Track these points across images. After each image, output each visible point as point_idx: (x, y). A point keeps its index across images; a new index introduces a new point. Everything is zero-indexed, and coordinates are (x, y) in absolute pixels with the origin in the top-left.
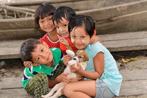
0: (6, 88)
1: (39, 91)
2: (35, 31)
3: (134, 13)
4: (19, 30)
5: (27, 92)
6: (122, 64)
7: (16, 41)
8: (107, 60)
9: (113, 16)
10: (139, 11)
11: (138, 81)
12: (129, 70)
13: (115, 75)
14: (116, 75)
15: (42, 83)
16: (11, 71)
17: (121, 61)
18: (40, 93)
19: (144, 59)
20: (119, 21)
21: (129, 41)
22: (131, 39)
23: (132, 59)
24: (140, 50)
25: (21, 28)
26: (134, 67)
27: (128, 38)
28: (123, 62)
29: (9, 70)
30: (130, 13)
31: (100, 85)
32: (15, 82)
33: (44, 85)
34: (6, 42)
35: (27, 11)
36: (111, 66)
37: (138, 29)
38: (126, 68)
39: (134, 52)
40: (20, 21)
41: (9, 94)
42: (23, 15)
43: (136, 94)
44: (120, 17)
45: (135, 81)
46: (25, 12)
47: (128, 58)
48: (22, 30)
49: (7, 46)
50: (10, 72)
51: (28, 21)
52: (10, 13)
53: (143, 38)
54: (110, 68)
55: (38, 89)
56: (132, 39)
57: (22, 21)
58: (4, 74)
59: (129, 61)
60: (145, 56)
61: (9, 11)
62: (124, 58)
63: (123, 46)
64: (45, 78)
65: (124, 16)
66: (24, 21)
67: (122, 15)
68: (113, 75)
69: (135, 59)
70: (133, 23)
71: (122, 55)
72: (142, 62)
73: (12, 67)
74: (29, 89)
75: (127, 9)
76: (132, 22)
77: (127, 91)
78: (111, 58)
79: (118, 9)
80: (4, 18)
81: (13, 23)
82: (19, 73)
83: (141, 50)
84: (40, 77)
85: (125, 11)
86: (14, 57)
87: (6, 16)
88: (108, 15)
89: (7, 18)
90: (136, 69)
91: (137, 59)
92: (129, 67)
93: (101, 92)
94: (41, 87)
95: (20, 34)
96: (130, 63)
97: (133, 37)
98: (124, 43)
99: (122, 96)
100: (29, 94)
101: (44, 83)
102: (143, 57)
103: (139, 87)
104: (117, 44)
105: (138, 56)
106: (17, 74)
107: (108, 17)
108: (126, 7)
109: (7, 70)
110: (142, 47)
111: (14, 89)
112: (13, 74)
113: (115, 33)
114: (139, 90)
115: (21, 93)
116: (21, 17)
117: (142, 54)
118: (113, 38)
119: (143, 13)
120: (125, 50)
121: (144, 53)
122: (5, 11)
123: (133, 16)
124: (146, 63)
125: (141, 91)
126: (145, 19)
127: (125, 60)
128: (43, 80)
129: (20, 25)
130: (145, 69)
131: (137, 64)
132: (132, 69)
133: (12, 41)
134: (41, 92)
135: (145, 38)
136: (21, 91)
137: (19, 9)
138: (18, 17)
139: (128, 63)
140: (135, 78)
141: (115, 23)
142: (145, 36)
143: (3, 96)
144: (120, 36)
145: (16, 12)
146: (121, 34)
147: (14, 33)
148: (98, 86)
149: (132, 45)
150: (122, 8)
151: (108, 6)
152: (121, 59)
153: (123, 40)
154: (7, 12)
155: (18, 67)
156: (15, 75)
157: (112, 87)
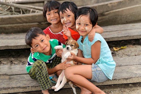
0: (14, 74)
1: (39, 75)
2: (38, 25)
3: (123, 8)
4: (25, 24)
5: (31, 77)
6: (113, 52)
7: (23, 34)
8: (103, 48)
9: (105, 11)
10: (127, 7)
11: (127, 66)
12: (119, 57)
13: (108, 61)
14: (110, 62)
15: (41, 67)
16: (18, 59)
17: (113, 49)
18: (41, 77)
19: (132, 47)
20: (111, 15)
21: (118, 33)
22: (120, 30)
23: (122, 47)
24: (128, 40)
25: (26, 22)
26: (124, 54)
27: (118, 30)
28: (114, 50)
29: (17, 59)
30: (120, 8)
31: (95, 69)
32: (21, 69)
33: (42, 69)
34: (14, 35)
35: (32, 8)
36: (106, 54)
37: (127, 22)
38: (117, 55)
39: (123, 41)
40: (25, 17)
41: (17, 79)
42: (28, 11)
43: (126, 78)
44: (111, 11)
45: (125, 66)
46: (29, 9)
47: (119, 46)
48: (27, 24)
49: (15, 38)
50: (17, 61)
51: (32, 16)
52: (17, 10)
53: (131, 29)
54: (105, 55)
55: (38, 73)
56: (122, 30)
57: (27, 17)
58: (13, 62)
59: (119, 50)
60: (133, 45)
61: (16, 8)
62: (115, 47)
63: (114, 37)
64: (42, 63)
65: (114, 11)
66: (29, 16)
67: (113, 10)
68: (108, 62)
69: (125, 47)
70: (123, 16)
71: (113, 45)
72: (130, 50)
73: (19, 56)
74: (32, 74)
75: (117, 5)
76: (121, 16)
77: (118, 75)
78: (107, 47)
79: (109, 5)
80: (12, 15)
81: (19, 18)
82: (25, 61)
83: (130, 40)
84: (38, 63)
85: (115, 6)
86: (21, 48)
87: (14, 12)
88: (101, 10)
89: (15, 14)
90: (125, 56)
91: (126, 48)
92: (119, 54)
93: (97, 75)
94: (40, 71)
95: (26, 27)
96: (120, 51)
97: (123, 29)
98: (115, 34)
99: (114, 80)
100: (32, 78)
101: (42, 67)
102: (132, 46)
103: (128, 71)
104: (108, 35)
105: (127, 45)
106: (24, 62)
107: (101, 12)
108: (116, 3)
109: (15, 59)
110: (130, 37)
111: (21, 75)
112: (20, 62)
113: (107, 25)
114: (128, 74)
115: (27, 78)
116: (26, 13)
117: (130, 43)
118: (105, 30)
119: (130, 8)
120: (116, 40)
121: (132, 42)
122: (13, 8)
123: (122, 10)
124: (134, 51)
125: (131, 75)
126: (133, 13)
127: (116, 48)
128: (41, 65)
129: (25, 20)
130: (133, 56)
131: (126, 52)
132: (122, 56)
133: (19, 34)
134: (41, 75)
135: (133, 29)
136: (27, 76)
137: (25, 7)
138: (23, 13)
139: (118, 51)
140: (125, 64)
141: (107, 17)
142: (133, 27)
143: (12, 81)
144: (111, 28)
145: (22, 9)
146: (112, 26)
147: (21, 27)
148: (94, 70)
149: (121, 36)
150: (112, 4)
151: (101, 2)
152: (113, 48)
153: (114, 31)
154: (14, 9)
155: (24, 56)
156: (22, 63)
157: (106, 71)
